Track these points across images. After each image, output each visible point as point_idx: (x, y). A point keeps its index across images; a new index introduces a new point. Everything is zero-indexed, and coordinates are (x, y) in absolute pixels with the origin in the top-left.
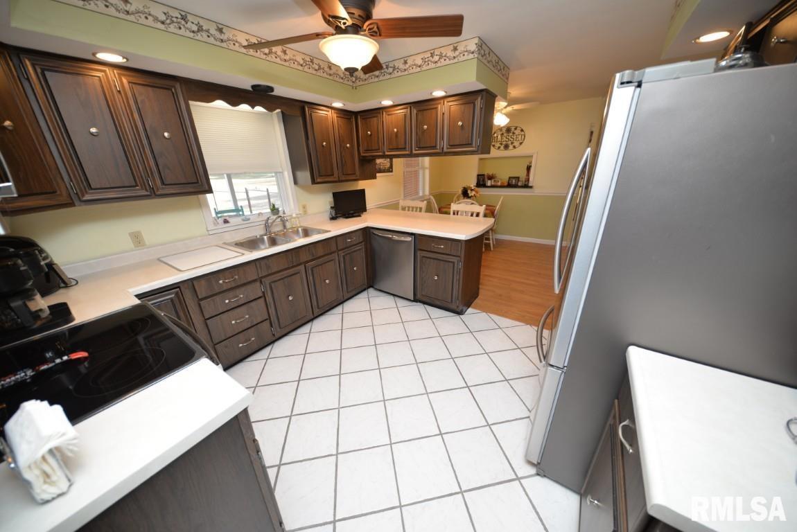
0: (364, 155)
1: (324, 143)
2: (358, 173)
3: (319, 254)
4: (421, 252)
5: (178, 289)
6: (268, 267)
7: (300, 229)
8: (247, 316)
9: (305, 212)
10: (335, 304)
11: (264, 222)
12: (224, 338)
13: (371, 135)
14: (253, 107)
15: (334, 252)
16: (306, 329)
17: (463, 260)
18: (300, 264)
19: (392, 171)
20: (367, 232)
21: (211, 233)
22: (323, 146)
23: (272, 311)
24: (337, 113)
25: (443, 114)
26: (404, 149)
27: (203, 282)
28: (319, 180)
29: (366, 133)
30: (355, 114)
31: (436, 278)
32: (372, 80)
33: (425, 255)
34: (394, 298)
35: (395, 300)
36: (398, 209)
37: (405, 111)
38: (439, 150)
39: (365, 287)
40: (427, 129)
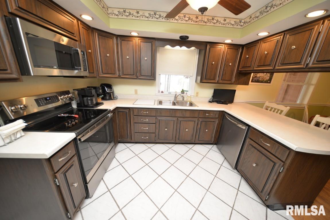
1: (213, 63)
3: (187, 116)
4: (250, 140)
5: (129, 110)
6: (161, 113)
8: (147, 128)
9: (197, 96)
10: (189, 142)
11: (174, 96)
12: (138, 132)
13: (248, 58)
14: (181, 47)
15: (196, 118)
16: (170, 146)
18: (176, 117)
19: (270, 83)
20: (223, 114)
21: (156, 95)
22: (212, 64)
23: (157, 131)
24: (227, 46)
25: (320, 33)
26: (269, 65)
27: (136, 110)
28: (204, 81)
29: (246, 57)
30: (243, 46)
31: (254, 165)
32: (253, 21)
33: (252, 144)
34: (224, 159)
35: (224, 160)
36: (262, 108)
37: (279, 37)
38: (302, 66)
39: (211, 143)
40: (295, 48)
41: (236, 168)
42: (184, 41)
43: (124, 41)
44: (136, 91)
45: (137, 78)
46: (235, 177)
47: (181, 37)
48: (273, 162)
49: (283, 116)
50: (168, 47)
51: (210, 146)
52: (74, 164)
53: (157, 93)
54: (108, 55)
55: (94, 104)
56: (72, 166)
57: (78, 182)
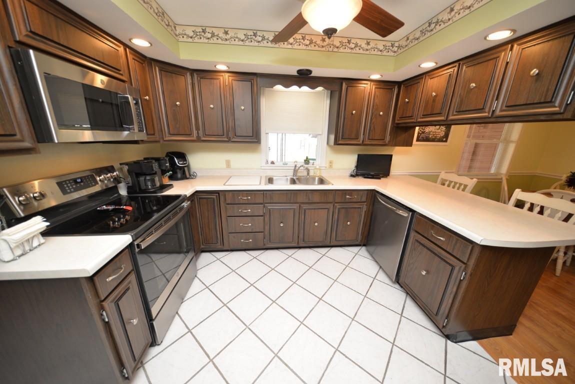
0: (399, 122)
1: (354, 112)
2: (388, 138)
3: (315, 201)
5: (218, 194)
6: (271, 198)
7: (317, 178)
8: (250, 225)
9: (331, 166)
10: (320, 245)
11: (293, 168)
12: (234, 232)
13: (408, 102)
14: (300, 87)
15: (331, 203)
16: (290, 252)
17: (469, 271)
18: (297, 203)
19: (446, 141)
20: (373, 195)
21: (263, 168)
22: (352, 114)
23: (267, 228)
24: (374, 84)
25: (507, 63)
26: (439, 114)
27: (230, 194)
28: (340, 142)
29: (405, 101)
30: (399, 84)
31: (424, 273)
32: (412, 45)
33: (419, 240)
34: (378, 268)
35: (379, 270)
36: (436, 182)
37: (452, 70)
38: (486, 114)
39: (357, 243)
40: (475, 87)
41: (398, 280)
42: (304, 78)
43: (205, 78)
44: (228, 163)
45: (229, 141)
46: (395, 296)
47: (299, 71)
48: (450, 265)
49: (467, 194)
50: (279, 87)
51: (355, 249)
52: (131, 287)
53: (264, 164)
54: (178, 103)
55: (157, 187)
56: (128, 289)
57: (139, 318)
